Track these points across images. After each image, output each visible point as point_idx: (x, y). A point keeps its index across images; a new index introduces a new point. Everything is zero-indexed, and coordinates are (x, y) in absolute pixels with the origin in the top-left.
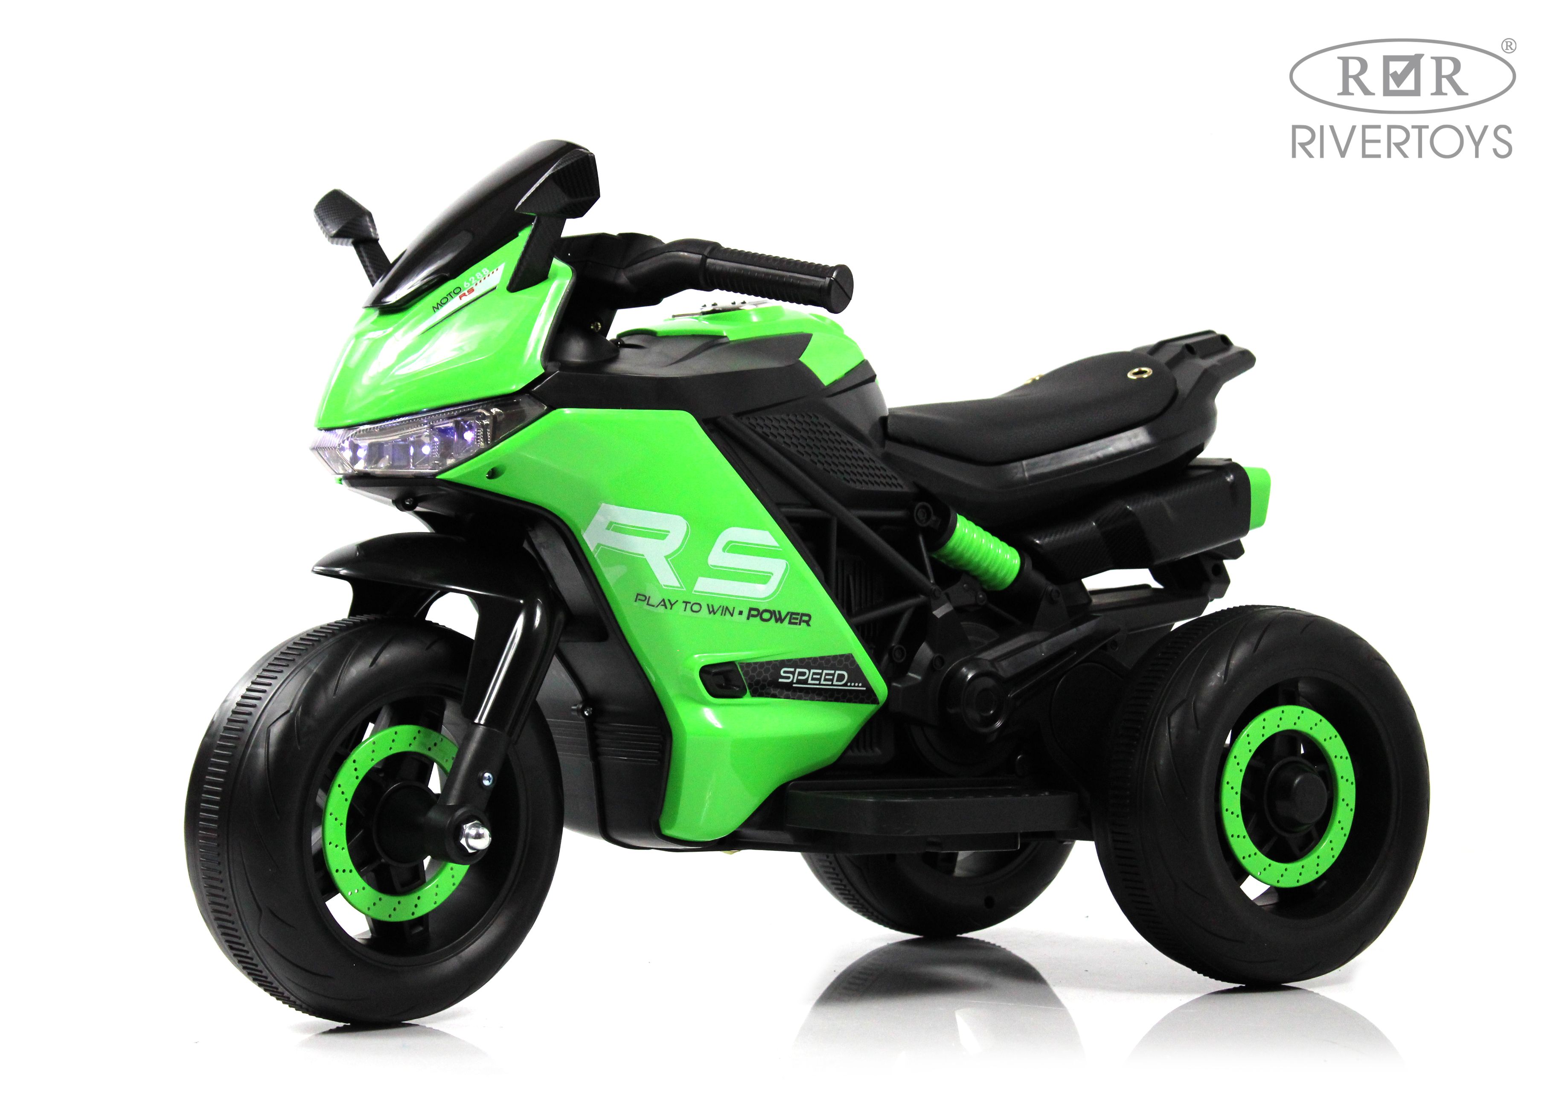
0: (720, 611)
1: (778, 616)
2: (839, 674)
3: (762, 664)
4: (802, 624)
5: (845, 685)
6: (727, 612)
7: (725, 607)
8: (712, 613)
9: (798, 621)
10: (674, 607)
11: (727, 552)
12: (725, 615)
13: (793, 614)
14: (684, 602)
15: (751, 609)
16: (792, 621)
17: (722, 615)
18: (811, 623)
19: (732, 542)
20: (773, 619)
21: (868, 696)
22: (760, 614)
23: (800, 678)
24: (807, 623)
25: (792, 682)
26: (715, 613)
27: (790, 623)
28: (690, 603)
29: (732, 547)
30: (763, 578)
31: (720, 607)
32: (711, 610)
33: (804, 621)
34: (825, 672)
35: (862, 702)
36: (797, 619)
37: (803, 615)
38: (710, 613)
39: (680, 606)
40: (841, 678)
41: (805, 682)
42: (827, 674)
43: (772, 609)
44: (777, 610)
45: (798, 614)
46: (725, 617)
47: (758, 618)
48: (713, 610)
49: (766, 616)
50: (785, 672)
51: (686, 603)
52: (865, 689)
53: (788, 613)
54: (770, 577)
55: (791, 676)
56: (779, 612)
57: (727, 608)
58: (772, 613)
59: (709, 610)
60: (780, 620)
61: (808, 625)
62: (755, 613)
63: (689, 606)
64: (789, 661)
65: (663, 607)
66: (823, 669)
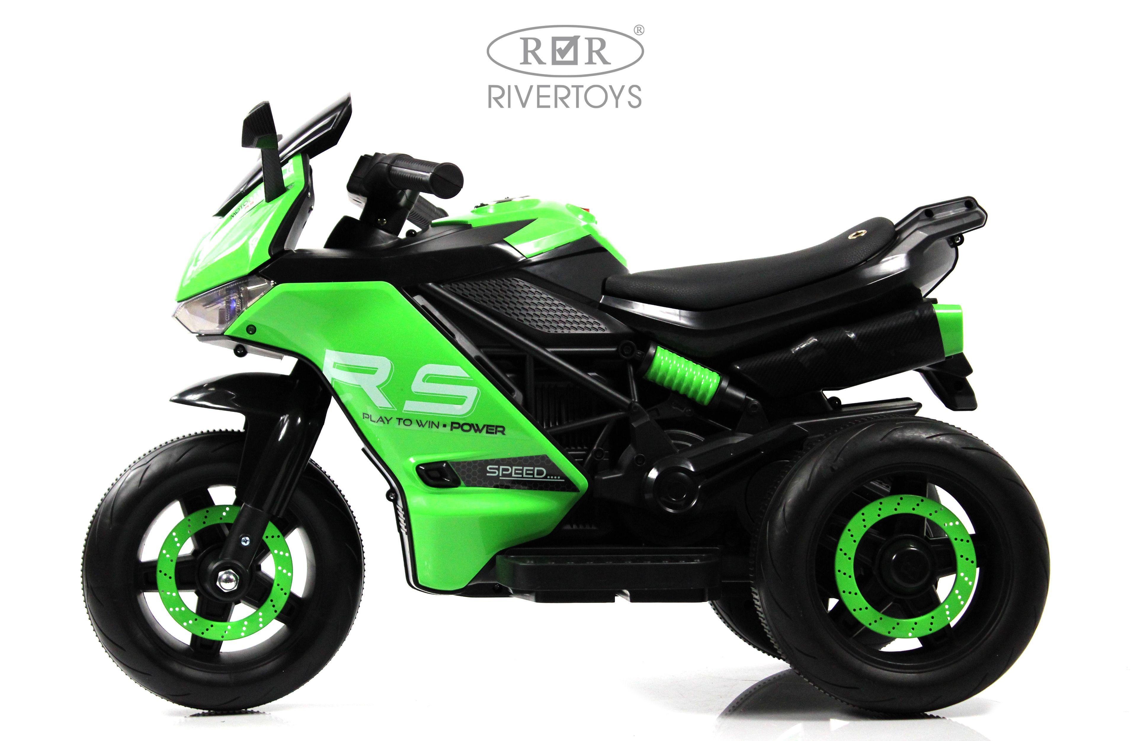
0: (428, 424)
1: (476, 428)
2: (537, 470)
3: (469, 463)
4: (498, 433)
5: (545, 477)
6: (434, 426)
7: (431, 422)
8: (421, 426)
9: (494, 431)
10: (390, 422)
11: (427, 382)
12: (432, 427)
13: (488, 426)
14: (397, 419)
15: (452, 423)
16: (489, 431)
17: (429, 427)
18: (505, 432)
19: (428, 375)
20: (472, 430)
21: (568, 485)
22: (461, 426)
23: (504, 472)
24: (503, 432)
25: (498, 476)
26: (423, 426)
27: (487, 432)
28: (402, 419)
29: (429, 379)
30: (460, 400)
31: (427, 421)
32: (420, 424)
33: (499, 431)
34: (525, 468)
35: (563, 490)
36: (493, 430)
37: (497, 427)
38: (420, 426)
39: (394, 422)
40: (540, 473)
41: (510, 475)
42: (527, 470)
43: (470, 423)
44: (474, 423)
45: (493, 426)
46: (432, 429)
47: (460, 429)
48: (422, 424)
49: (466, 428)
50: (490, 468)
51: (400, 419)
52: (564, 480)
53: (484, 426)
54: (465, 400)
55: (497, 471)
56: (477, 425)
57: (433, 423)
58: (471, 426)
59: (418, 424)
60: (478, 430)
61: (504, 434)
62: (455, 425)
63: (402, 422)
64: (492, 460)
65: (382, 423)
66: (523, 467)
